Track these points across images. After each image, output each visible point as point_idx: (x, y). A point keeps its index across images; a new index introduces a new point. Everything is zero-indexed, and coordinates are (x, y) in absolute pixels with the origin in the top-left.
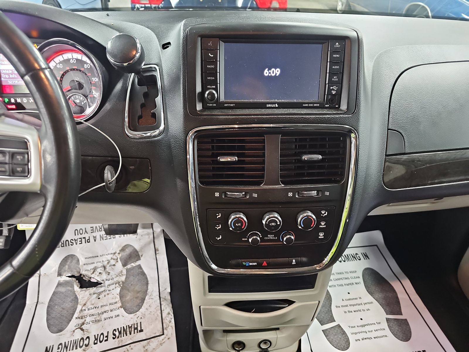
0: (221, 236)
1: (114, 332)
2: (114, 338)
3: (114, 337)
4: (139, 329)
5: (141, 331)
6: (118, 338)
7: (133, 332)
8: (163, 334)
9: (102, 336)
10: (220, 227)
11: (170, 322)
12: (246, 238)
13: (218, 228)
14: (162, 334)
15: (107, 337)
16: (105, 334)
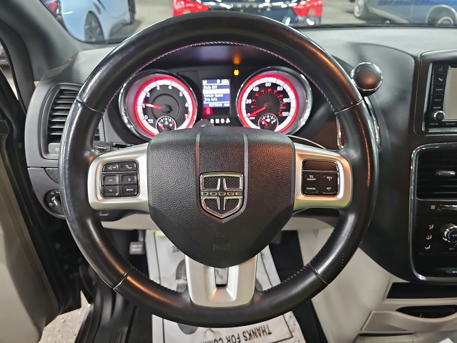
0: (430, 246)
1: (244, 333)
2: (246, 340)
3: (246, 338)
4: (267, 331)
5: (270, 333)
6: (250, 339)
7: (262, 334)
8: (292, 337)
9: (233, 338)
10: (430, 238)
11: (295, 325)
12: (453, 247)
13: (429, 238)
14: (290, 336)
15: (239, 338)
16: (236, 337)
